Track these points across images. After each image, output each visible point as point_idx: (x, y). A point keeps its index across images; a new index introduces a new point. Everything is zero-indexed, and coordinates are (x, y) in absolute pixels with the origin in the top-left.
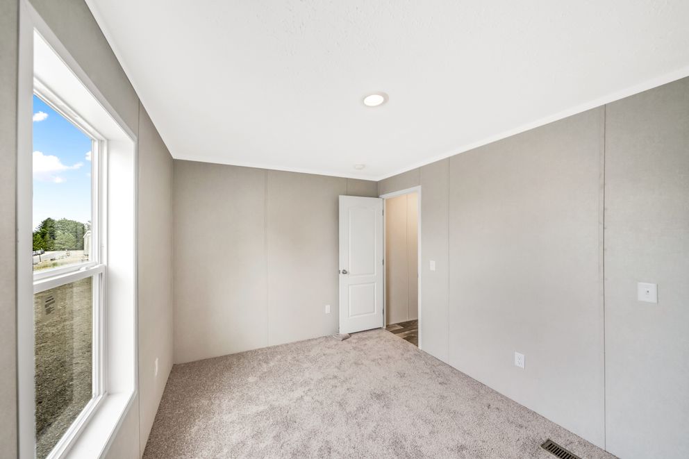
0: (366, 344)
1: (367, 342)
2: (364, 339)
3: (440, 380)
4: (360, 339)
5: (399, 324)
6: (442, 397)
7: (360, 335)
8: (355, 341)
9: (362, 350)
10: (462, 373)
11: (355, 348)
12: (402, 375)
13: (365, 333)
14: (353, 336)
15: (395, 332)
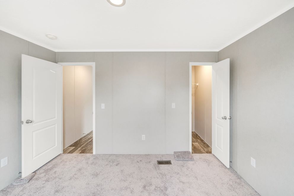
0: (55, 172)
1: (55, 170)
2: (51, 169)
3: (115, 163)
4: (46, 171)
5: (71, 146)
6: (122, 171)
7: (44, 168)
8: (43, 175)
9: (55, 178)
10: (121, 155)
11: (47, 181)
12: (96, 175)
13: (49, 164)
14: (38, 172)
15: (71, 152)
